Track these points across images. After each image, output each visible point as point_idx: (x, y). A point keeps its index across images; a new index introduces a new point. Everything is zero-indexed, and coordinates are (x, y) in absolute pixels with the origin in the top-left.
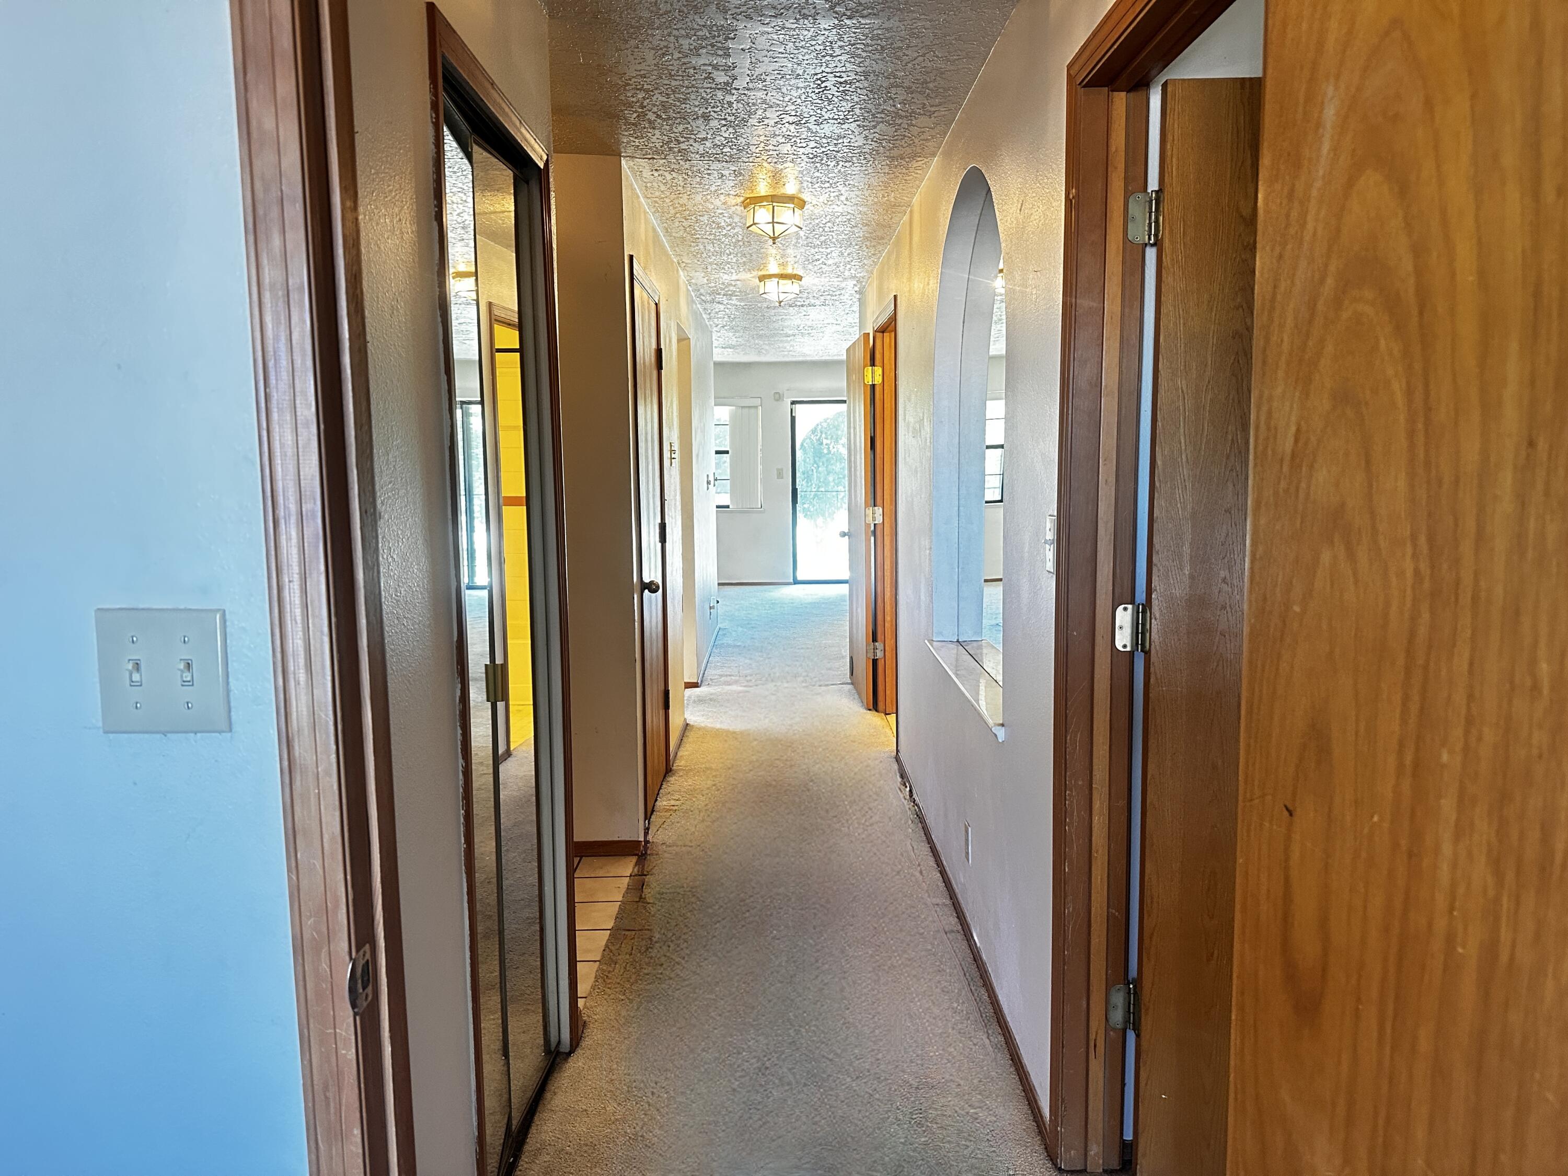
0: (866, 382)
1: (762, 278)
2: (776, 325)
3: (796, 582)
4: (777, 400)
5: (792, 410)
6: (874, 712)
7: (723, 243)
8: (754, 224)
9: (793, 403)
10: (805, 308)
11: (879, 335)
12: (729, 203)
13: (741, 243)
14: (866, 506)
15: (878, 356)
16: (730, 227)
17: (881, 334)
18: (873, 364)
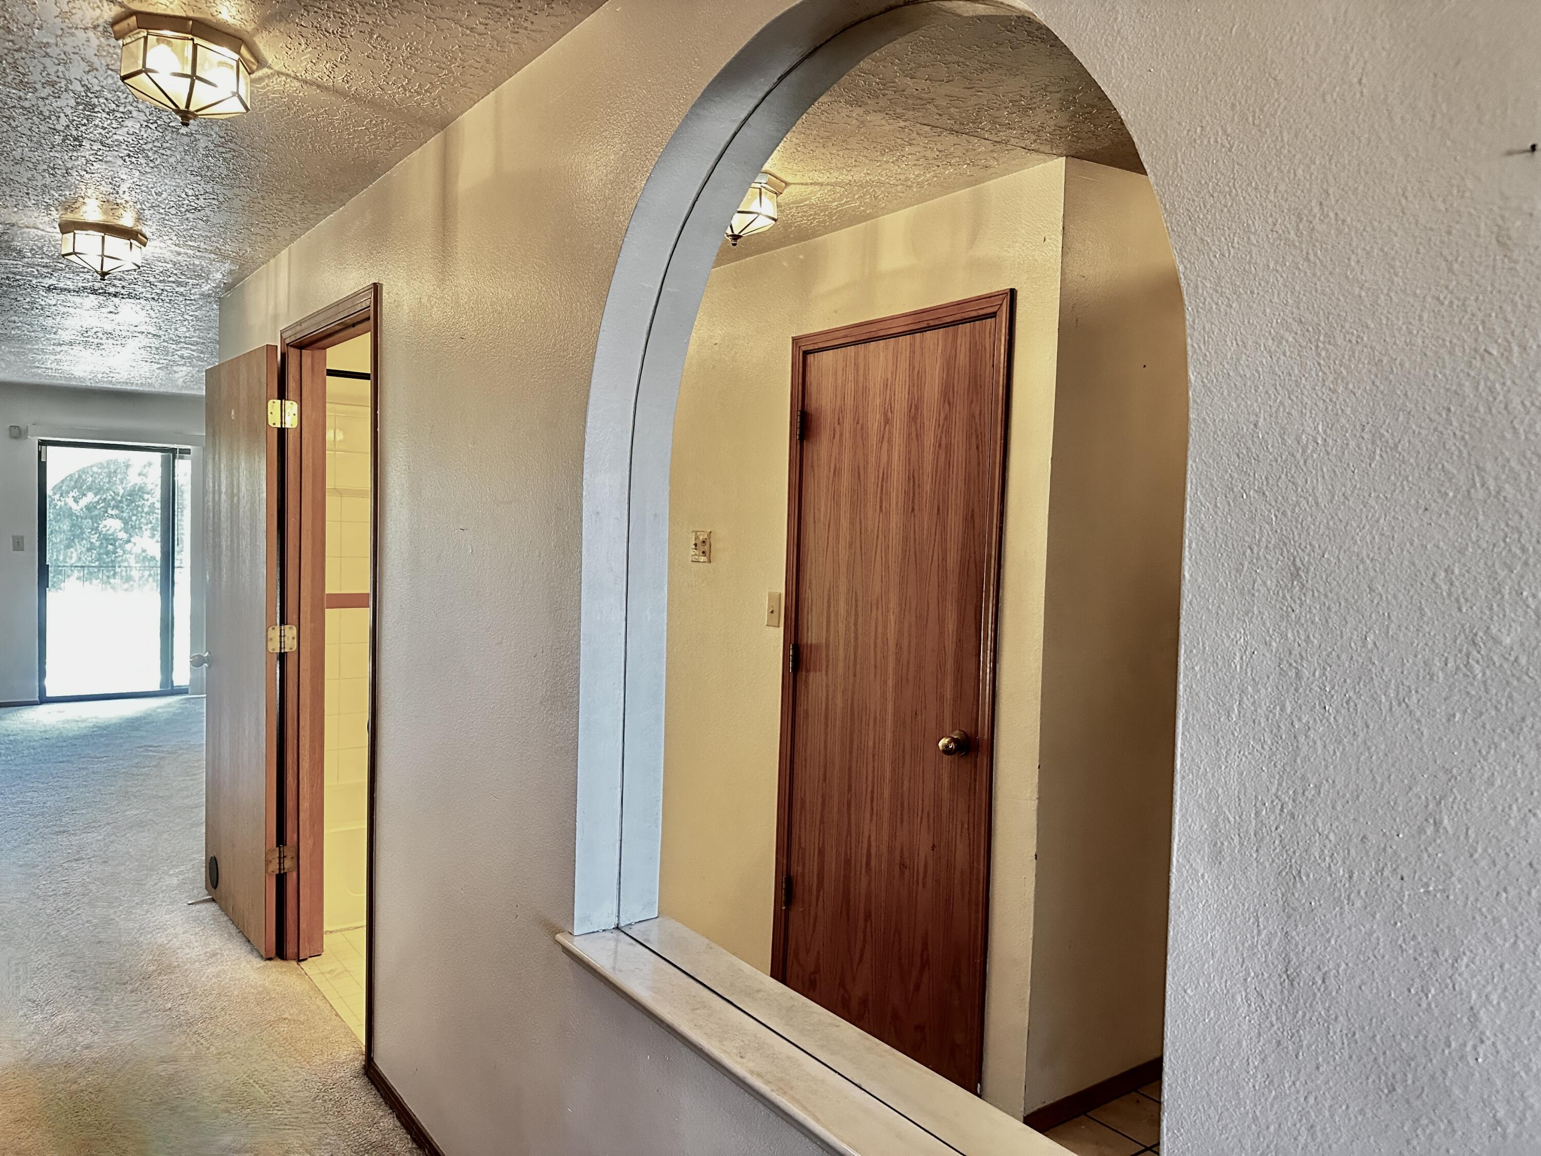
0: (270, 423)
1: (67, 227)
2: (49, 322)
3: (44, 700)
4: (16, 438)
5: (40, 453)
6: (279, 963)
7: (14, 129)
8: (146, 71)
9: (43, 443)
10: (116, 300)
11: (293, 354)
12: (76, 19)
13: (58, 139)
14: (269, 625)
15: (292, 384)
16: (48, 90)
17: (297, 351)
18: (282, 395)
